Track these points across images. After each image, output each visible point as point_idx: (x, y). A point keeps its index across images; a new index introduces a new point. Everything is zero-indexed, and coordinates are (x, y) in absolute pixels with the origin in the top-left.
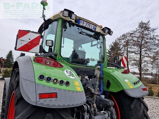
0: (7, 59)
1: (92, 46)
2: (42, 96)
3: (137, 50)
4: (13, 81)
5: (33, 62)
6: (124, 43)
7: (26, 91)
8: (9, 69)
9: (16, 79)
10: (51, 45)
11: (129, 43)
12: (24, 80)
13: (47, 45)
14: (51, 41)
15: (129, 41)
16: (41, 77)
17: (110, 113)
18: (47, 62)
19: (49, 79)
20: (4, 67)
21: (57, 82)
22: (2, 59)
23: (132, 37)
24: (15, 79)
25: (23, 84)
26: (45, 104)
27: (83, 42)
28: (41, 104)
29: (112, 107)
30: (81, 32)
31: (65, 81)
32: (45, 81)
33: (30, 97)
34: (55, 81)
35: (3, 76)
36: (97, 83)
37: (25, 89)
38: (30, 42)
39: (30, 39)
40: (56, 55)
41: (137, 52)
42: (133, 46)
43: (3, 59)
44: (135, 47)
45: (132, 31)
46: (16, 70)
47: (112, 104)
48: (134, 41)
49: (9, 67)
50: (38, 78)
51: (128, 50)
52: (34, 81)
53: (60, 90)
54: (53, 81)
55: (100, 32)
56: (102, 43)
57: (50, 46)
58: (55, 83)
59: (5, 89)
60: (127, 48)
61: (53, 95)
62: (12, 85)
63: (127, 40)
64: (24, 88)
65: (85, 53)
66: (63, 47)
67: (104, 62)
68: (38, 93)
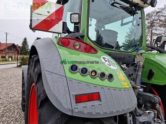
0: (23, 47)
1: (122, 24)
2: (79, 99)
3: (163, 32)
4: (31, 71)
5: (57, 45)
6: (148, 25)
7: (53, 91)
8: (25, 57)
9: (36, 70)
10: (78, 21)
11: (155, 24)
12: (49, 73)
13: (72, 21)
14: (77, 15)
15: (155, 21)
16: (74, 68)
17: (156, 112)
18: (76, 46)
19: (84, 71)
20: (21, 55)
21: (97, 75)
22: (17, 46)
23: (159, 16)
24: (34, 69)
25: (48, 79)
26: (85, 112)
27: (110, 20)
28: (79, 112)
29: (158, 105)
30: (114, 3)
31: (107, 73)
32: (78, 73)
33: (62, 101)
34: (93, 74)
35: (20, 63)
36: (139, 73)
37: (52, 88)
38: (49, 17)
39: (49, 12)
40: (83, 37)
41: (164, 34)
42: (159, 28)
43: (19, 47)
44: (162, 29)
45: (159, 9)
46: (34, 58)
47: (158, 101)
48: (160, 21)
49: (26, 55)
50: (69, 70)
51: (153, 32)
52: (64, 74)
53: (103, 87)
54: (90, 74)
55: (138, 4)
56: (140, 18)
57: (75, 23)
58: (93, 77)
59: (23, 78)
60: (152, 30)
61: (95, 97)
62: (31, 76)
63: (152, 20)
64: (50, 85)
65: (117, 33)
66: (91, 25)
67: (142, 45)
68: (73, 94)
